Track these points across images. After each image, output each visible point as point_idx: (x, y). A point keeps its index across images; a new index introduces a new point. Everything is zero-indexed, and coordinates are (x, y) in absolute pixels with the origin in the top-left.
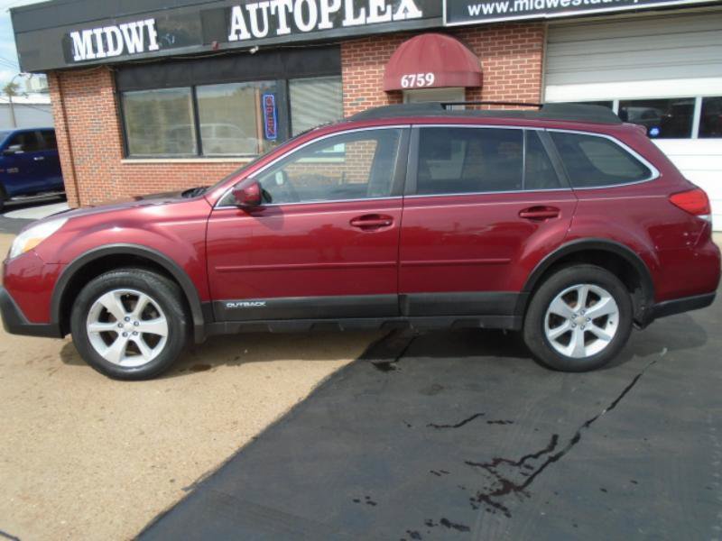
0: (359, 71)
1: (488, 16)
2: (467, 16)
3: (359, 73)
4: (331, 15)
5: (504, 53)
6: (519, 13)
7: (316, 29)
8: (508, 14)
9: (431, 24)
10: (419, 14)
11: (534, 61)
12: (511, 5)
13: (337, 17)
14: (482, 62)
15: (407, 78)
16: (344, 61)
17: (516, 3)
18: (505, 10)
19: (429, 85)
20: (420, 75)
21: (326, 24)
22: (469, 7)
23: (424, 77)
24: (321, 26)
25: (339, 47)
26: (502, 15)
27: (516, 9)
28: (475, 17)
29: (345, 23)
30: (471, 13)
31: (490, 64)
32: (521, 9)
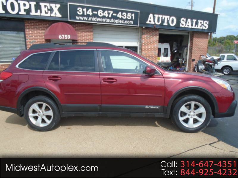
0: (33, 31)
1: (82, 20)
2: (75, 19)
3: (33, 32)
4: (25, 10)
5: (83, 31)
6: (90, 21)
7: (18, 13)
8: (87, 21)
9: (64, 19)
10: (60, 16)
11: (91, 34)
12: (88, 18)
13: (28, 11)
14: (77, 33)
15: (61, 36)
16: (26, 27)
17: (89, 18)
18: (86, 20)
19: (69, 39)
20: (66, 35)
21: (22, 12)
22: (76, 17)
23: (67, 36)
24: (20, 13)
25: (24, 21)
26: (86, 21)
27: (89, 20)
28: (78, 20)
29: (31, 14)
30: (77, 19)
31: (79, 34)
32: (91, 20)
